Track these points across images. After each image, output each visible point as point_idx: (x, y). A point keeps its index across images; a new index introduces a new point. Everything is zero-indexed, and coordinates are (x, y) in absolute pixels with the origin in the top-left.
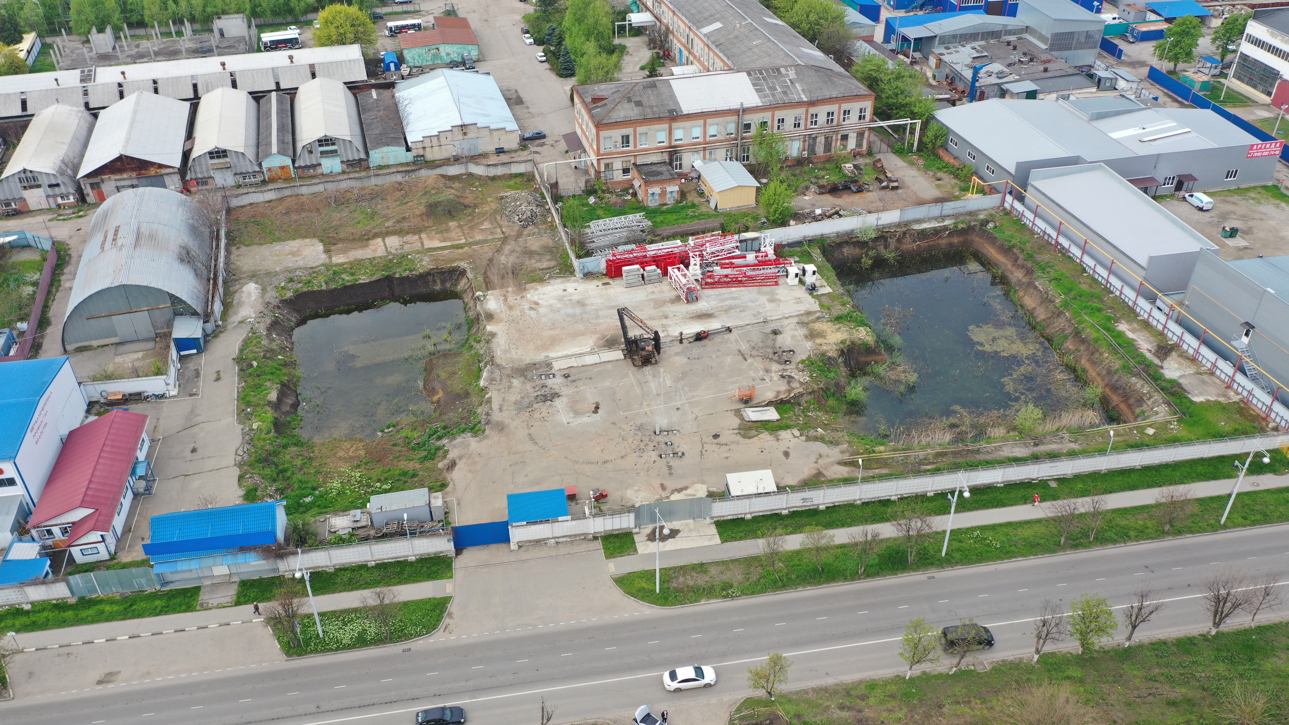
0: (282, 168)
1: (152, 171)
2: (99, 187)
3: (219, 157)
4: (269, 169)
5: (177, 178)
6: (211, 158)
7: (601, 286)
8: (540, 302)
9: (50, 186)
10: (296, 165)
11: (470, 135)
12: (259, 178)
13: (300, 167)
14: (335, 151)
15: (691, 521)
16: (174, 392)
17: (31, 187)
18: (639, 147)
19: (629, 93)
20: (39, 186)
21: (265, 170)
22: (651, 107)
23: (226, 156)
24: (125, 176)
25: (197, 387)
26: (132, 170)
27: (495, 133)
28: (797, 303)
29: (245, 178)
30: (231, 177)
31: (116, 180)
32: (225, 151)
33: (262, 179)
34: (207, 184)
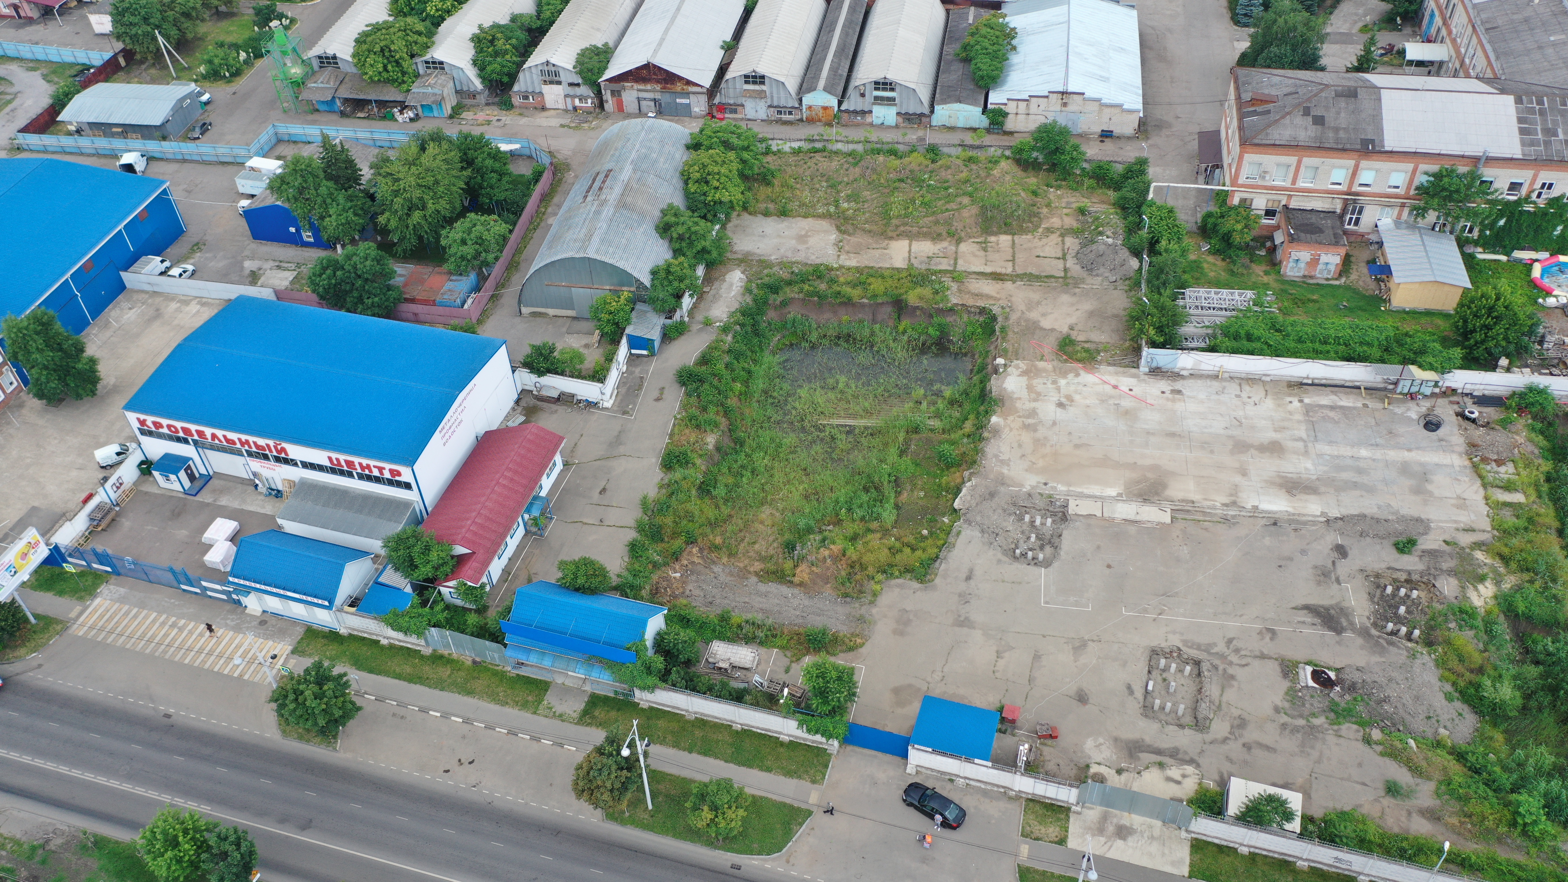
0: (825, 108)
1: (679, 87)
2: (620, 95)
3: (755, 83)
4: (810, 108)
5: (704, 99)
6: (746, 82)
7: (1168, 395)
8: (1077, 397)
9: (570, 84)
10: (843, 108)
11: (1070, 108)
12: (796, 116)
13: (846, 111)
14: (893, 99)
15: (1158, 823)
16: (608, 404)
17: (551, 83)
18: (1301, 184)
19: (1309, 100)
20: (559, 83)
21: (804, 107)
22: (1336, 130)
23: (763, 83)
24: (649, 87)
25: (635, 405)
26: (658, 82)
27: (1107, 110)
28: (1458, 507)
29: (780, 112)
30: (765, 108)
31: (639, 90)
32: (763, 77)
33: (799, 117)
34: (735, 112)
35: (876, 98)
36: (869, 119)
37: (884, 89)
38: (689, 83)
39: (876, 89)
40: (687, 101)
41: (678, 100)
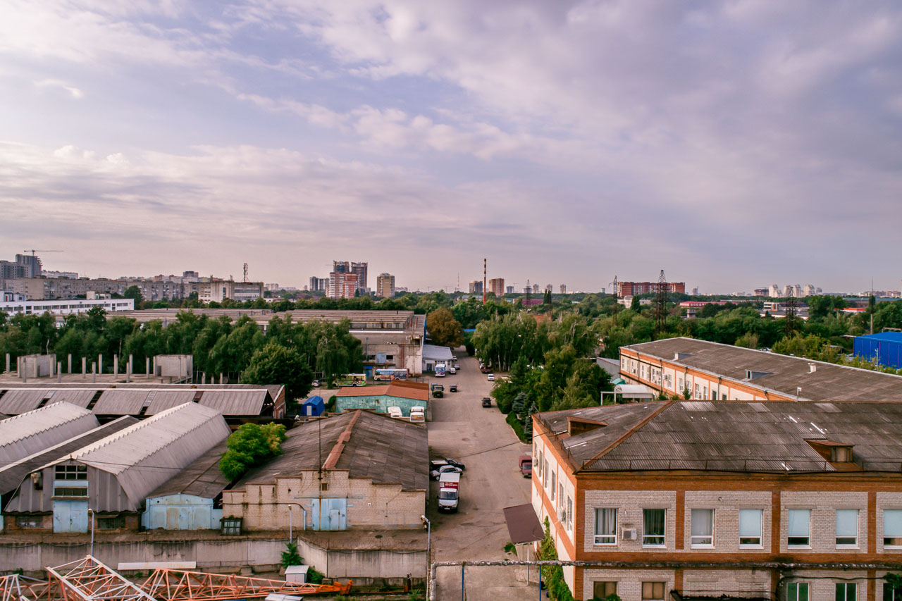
11: (332, 491)
14: (84, 491)
18: (692, 547)
19: (654, 416)
27: (381, 492)
35: (59, 491)
36: (47, 525)
37: (71, 477)
39: (59, 477)
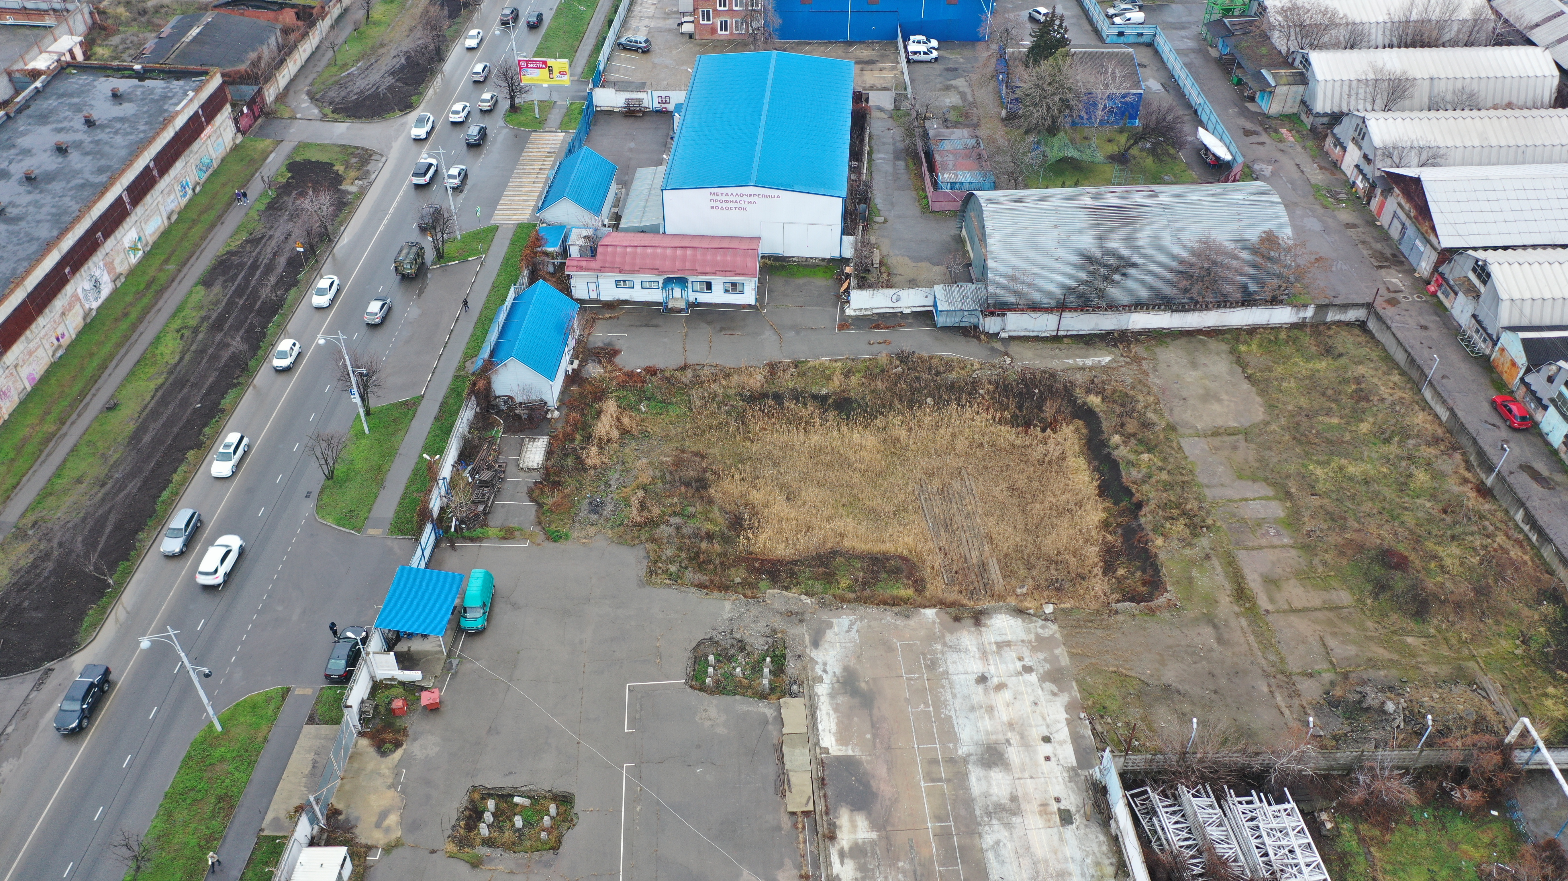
0: (1513, 363)
1: (1425, 227)
2: (1386, 198)
3: (1479, 276)
5: (1434, 257)
6: (1474, 270)
8: (1006, 695)
9: (1365, 157)
10: (1527, 379)
12: (1483, 347)
13: (1527, 386)
17: (1356, 143)
20: (1360, 148)
21: (1499, 344)
23: (1485, 283)
24: (1407, 206)
25: (859, 329)
26: (1416, 207)
29: (1477, 331)
30: (1470, 314)
31: (1399, 204)
32: (1489, 275)
33: (1488, 352)
34: (1447, 296)
38: (1433, 228)
40: (1422, 248)
41: (1418, 242)
